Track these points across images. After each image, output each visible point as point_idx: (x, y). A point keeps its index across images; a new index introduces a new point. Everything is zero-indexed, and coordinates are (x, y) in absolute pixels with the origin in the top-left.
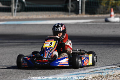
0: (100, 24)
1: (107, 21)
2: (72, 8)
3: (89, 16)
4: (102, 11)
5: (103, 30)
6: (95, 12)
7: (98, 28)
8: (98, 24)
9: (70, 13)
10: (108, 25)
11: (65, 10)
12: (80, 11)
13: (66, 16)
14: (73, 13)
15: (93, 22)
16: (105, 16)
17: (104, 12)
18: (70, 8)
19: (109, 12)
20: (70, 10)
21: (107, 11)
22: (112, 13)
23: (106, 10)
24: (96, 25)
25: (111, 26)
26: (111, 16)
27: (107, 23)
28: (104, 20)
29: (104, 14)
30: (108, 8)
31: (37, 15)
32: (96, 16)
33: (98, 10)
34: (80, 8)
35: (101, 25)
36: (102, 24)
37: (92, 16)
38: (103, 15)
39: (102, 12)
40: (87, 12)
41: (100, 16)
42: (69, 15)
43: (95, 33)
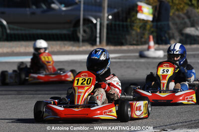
0: (130, 60)
1: (142, 56)
2: (84, 35)
3: (112, 48)
4: (134, 40)
5: (136, 71)
6: (123, 41)
7: (128, 67)
8: (128, 60)
9: (81, 44)
10: (144, 63)
11: (72, 38)
12: (98, 40)
13: (75, 49)
14: (86, 44)
15: (119, 58)
16: (140, 47)
17: (137, 41)
18: (81, 34)
19: (146, 42)
20: (81, 38)
21: (143, 40)
22: (152, 43)
23: (142, 38)
24: (125, 62)
25: (148, 63)
26: (149, 48)
27: (143, 60)
28: (137, 54)
29: (137, 44)
30: (144, 34)
31: (26, 46)
32: (125, 48)
33: (128, 37)
34: (98, 35)
35: (133, 62)
36: (135, 60)
37: (118, 48)
38: (135, 47)
39: (135, 42)
40: (110, 42)
41: (131, 47)
42: (79, 47)
43: (122, 76)
